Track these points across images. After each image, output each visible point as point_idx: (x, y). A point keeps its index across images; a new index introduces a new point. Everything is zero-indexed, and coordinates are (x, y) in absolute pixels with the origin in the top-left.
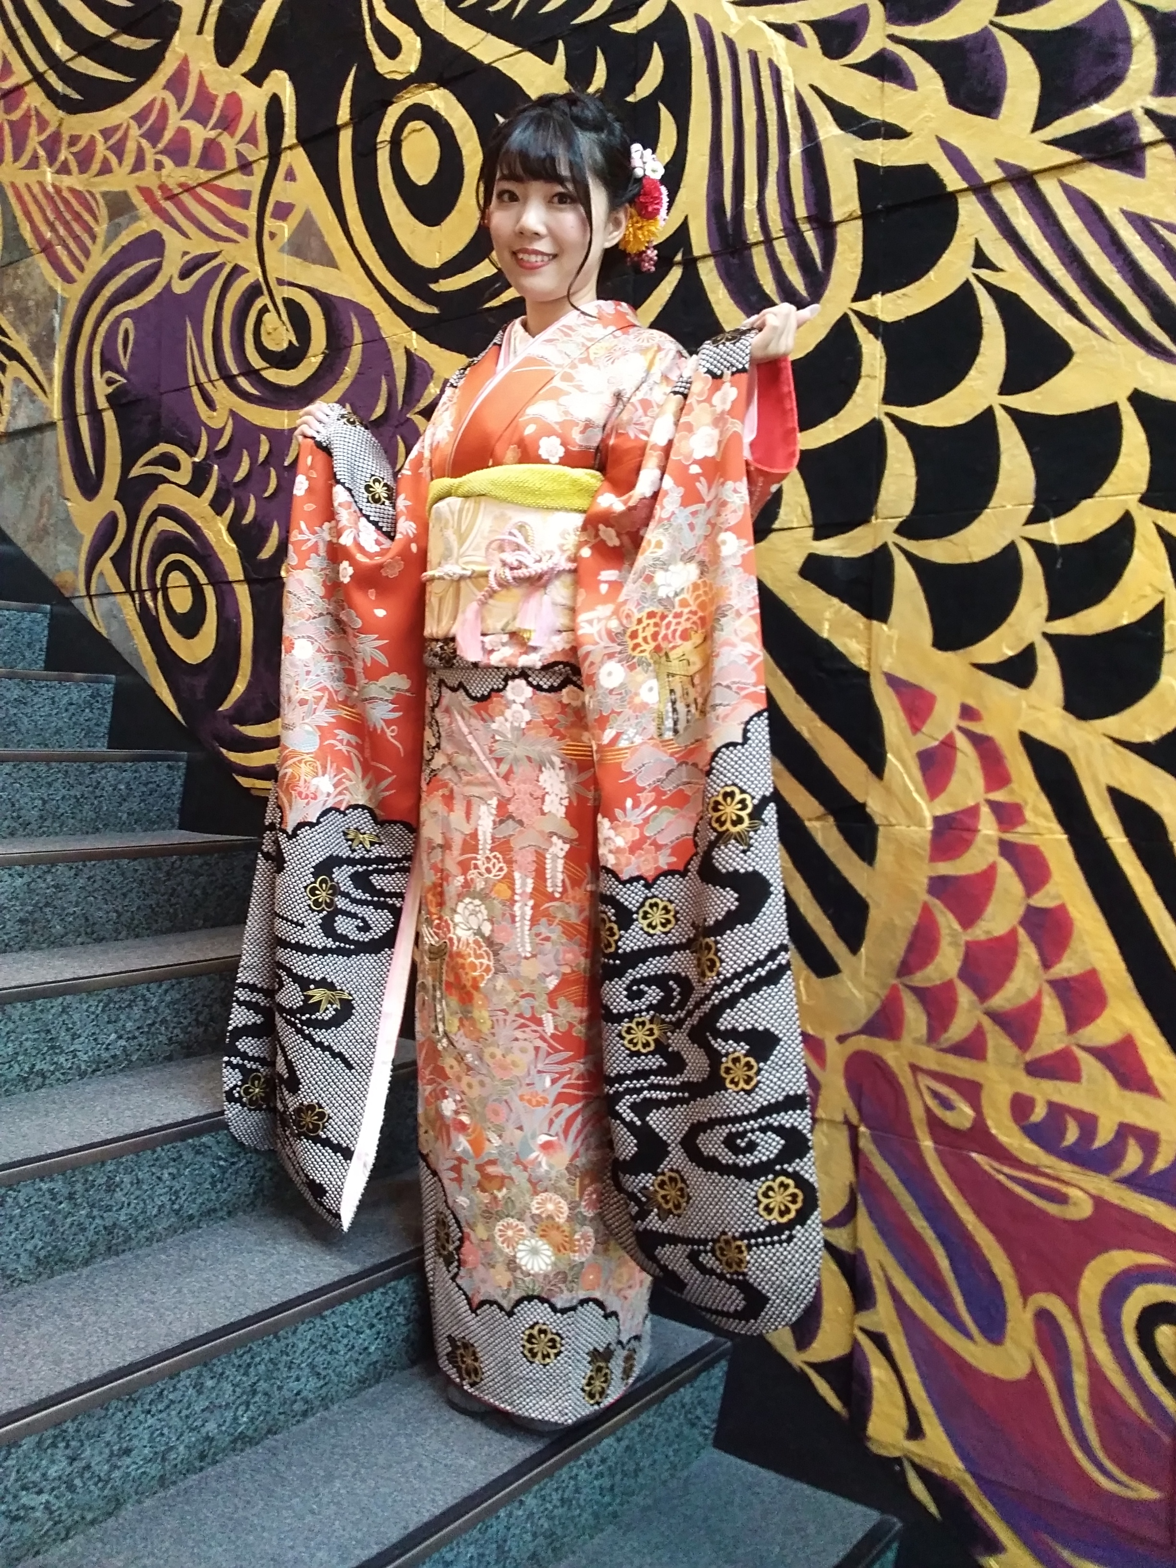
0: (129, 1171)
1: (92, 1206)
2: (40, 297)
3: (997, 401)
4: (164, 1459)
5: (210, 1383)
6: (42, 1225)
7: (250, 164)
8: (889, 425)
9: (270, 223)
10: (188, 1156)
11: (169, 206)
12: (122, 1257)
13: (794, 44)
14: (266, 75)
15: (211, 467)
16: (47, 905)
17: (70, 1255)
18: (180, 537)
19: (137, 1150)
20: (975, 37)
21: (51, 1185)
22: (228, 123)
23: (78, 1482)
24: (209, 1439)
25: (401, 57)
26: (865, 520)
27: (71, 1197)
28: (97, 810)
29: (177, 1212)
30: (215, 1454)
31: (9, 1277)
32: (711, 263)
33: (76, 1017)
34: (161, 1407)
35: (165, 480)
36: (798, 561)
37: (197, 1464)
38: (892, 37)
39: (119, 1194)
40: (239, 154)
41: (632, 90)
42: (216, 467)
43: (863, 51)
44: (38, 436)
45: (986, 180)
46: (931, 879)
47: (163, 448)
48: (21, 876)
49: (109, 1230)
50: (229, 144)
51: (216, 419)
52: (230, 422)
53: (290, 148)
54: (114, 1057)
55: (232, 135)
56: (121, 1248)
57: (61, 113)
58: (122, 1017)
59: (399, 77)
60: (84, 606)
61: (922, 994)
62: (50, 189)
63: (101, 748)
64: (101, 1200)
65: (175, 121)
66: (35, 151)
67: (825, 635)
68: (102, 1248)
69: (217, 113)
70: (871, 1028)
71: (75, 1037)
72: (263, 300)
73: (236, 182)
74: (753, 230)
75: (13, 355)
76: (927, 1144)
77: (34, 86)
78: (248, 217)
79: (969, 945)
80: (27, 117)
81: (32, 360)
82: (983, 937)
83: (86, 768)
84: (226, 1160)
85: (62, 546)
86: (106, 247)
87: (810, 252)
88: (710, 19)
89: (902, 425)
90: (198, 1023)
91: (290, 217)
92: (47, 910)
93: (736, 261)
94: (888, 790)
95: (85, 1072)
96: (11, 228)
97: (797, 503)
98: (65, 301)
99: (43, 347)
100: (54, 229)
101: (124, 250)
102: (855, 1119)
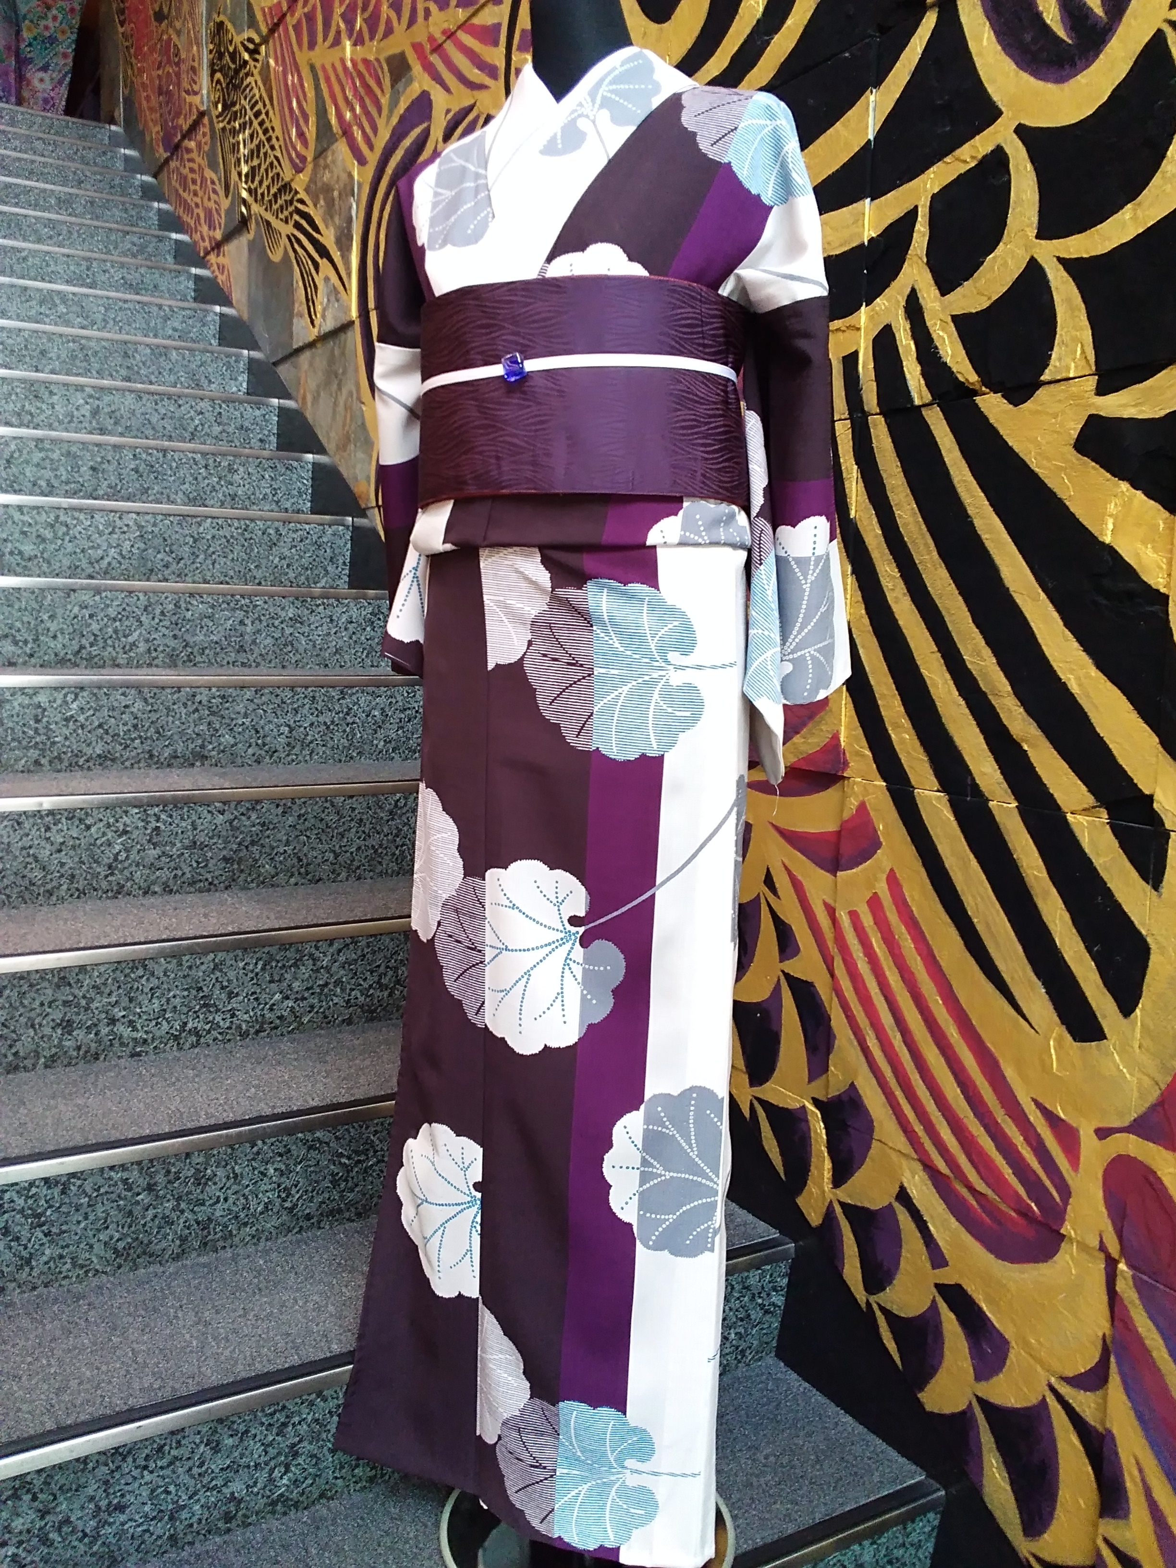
1: (179, 1199)
2: (341, 185)
6: (118, 1216)
9: (516, 57)
11: (435, 59)
12: (221, 1253)
17: (156, 1248)
21: (125, 1175)
24: (235, 1500)
27: (150, 1188)
28: (350, 738)
29: (291, 1210)
30: (245, 1517)
31: (82, 1267)
36: (1074, 428)
37: (221, 1526)
39: (212, 1189)
44: (342, 336)
49: (204, 1225)
56: (221, 1243)
62: (349, 64)
64: (189, 1193)
66: (338, 25)
67: (1107, 539)
68: (196, 1244)
70: (1141, 1127)
73: (489, 16)
75: (323, 252)
78: (498, 55)
84: (349, 1158)
85: (360, 455)
92: (253, 849)
95: (247, 1033)
96: (322, 113)
97: (1075, 340)
98: (360, 185)
99: (344, 242)
100: (353, 110)
101: (402, 118)
102: (1114, 1248)
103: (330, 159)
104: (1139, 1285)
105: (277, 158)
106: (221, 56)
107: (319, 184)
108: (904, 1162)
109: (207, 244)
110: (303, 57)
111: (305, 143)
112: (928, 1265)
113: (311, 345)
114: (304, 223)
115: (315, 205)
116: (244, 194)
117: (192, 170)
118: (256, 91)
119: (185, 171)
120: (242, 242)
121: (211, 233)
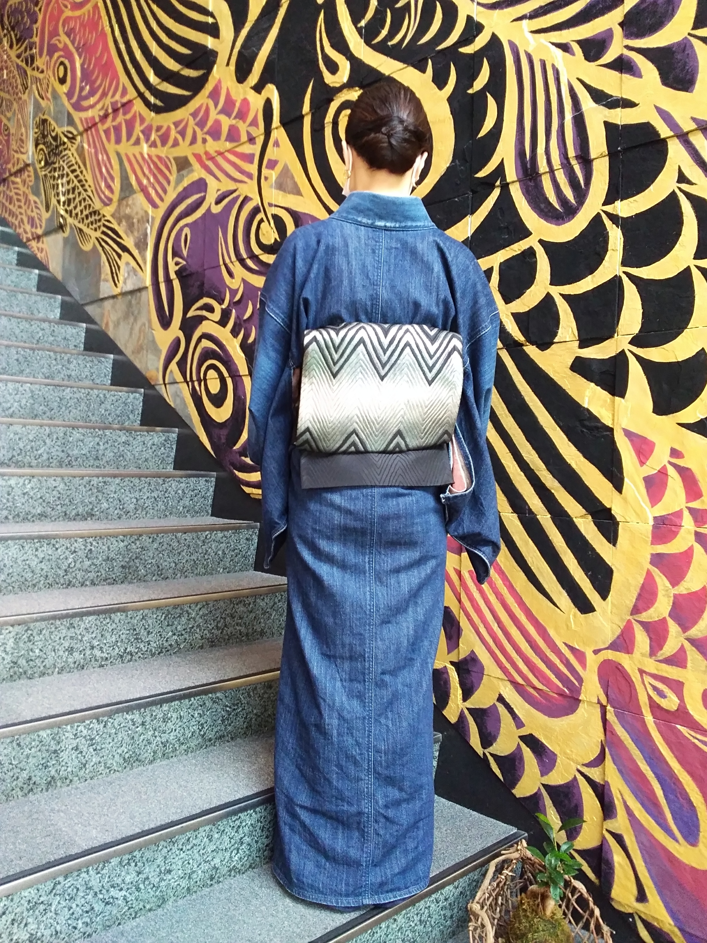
0: (175, 710)
1: (155, 730)
2: (139, 216)
3: (692, 263)
4: (189, 878)
5: (216, 836)
6: (127, 740)
7: (254, 138)
8: (625, 279)
9: (264, 171)
10: (209, 704)
11: (210, 164)
13: (567, 54)
14: (263, 87)
15: (231, 311)
16: (136, 558)
18: (213, 351)
19: (180, 698)
20: (679, 44)
21: (132, 717)
22: (242, 115)
23: (141, 886)
24: (216, 868)
25: (339, 73)
26: (611, 336)
28: (166, 505)
30: (219, 877)
32: (517, 185)
33: (150, 622)
34: (189, 847)
35: (206, 318)
36: (570, 362)
37: (209, 882)
38: (627, 47)
40: (248, 133)
41: (471, 86)
42: (234, 311)
43: (609, 56)
44: (138, 294)
45: (685, 130)
46: (652, 555)
47: (206, 300)
48: (123, 541)
49: (164, 744)
50: (243, 127)
51: (234, 283)
52: (242, 285)
53: (277, 128)
54: (171, 645)
55: (244, 122)
56: (170, 755)
57: (153, 114)
58: (176, 623)
59: (338, 85)
60: (162, 390)
61: (646, 626)
62: (146, 156)
63: (170, 469)
64: (160, 727)
65: (213, 115)
66: (138, 135)
67: (586, 405)
68: (160, 754)
69: (236, 110)
70: (614, 646)
71: (149, 633)
72: (261, 215)
73: (247, 149)
74: (542, 166)
75: (125, 249)
76: (649, 719)
77: (139, 99)
78: (253, 169)
79: (675, 596)
80: (134, 116)
81: (135, 252)
82: (685, 592)
83: (160, 481)
84: (230, 708)
85: (151, 356)
86: (175, 188)
87: (577, 177)
88: (517, 43)
89: (633, 278)
90: (218, 628)
91: (276, 168)
92: (136, 561)
93: (532, 184)
94: (625, 500)
95: (155, 653)
96: (125, 178)
97: (569, 326)
98: (153, 218)
99: (141, 245)
100: (148, 179)
101: (185, 189)
102: (604, 701)
103: (130, 202)
104: (617, 715)
105: (89, 197)
106: (44, 136)
107: (122, 214)
108: (500, 683)
109: (30, 235)
110: (111, 147)
111: (112, 191)
112: (515, 728)
113: (114, 297)
114: (110, 233)
115: (119, 224)
116: (62, 212)
117: (17, 194)
118: (72, 158)
119: (12, 194)
120: (59, 237)
121: (34, 230)
